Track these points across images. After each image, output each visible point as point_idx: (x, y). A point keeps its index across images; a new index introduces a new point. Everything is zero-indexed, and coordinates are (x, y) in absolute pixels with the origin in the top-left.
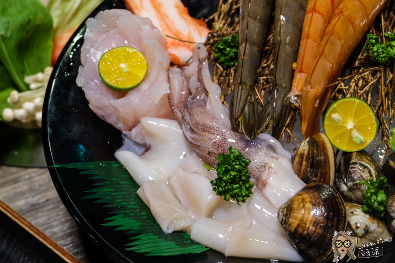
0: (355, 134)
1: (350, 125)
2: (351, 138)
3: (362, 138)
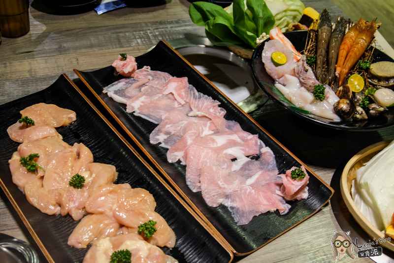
0: (357, 86)
1: (356, 83)
2: (356, 88)
3: (359, 88)
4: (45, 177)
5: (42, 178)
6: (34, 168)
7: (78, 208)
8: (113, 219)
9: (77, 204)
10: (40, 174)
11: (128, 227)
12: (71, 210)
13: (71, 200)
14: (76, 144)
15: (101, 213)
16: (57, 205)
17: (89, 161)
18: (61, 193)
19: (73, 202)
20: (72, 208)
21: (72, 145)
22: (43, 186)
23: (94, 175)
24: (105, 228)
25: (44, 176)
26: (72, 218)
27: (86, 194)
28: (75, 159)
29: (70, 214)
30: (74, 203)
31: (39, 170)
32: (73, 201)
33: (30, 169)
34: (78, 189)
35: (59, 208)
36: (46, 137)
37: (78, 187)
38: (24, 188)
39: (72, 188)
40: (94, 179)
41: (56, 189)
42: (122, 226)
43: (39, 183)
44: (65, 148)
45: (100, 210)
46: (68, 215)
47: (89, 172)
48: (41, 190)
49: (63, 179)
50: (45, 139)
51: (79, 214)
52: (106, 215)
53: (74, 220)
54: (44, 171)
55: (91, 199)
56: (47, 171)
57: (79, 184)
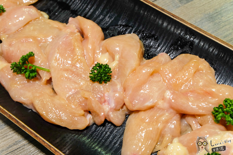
4: (53, 80)
5: (49, 81)
6: (36, 73)
7: (116, 110)
8: (172, 110)
9: (113, 105)
10: (45, 77)
11: (194, 116)
12: (108, 115)
13: (102, 101)
14: (71, 19)
15: (151, 108)
16: (86, 113)
17: (100, 38)
18: (86, 96)
19: (106, 103)
20: (108, 112)
21: (66, 22)
22: (55, 92)
23: (117, 57)
24: (164, 127)
25: (51, 79)
26: (112, 124)
27: (119, 87)
28: (82, 41)
29: (108, 119)
30: (109, 104)
31: (40, 72)
32: (105, 101)
33: (29, 76)
34: (106, 83)
35: (89, 116)
36: (28, 23)
37: (106, 81)
38: (32, 104)
39: (96, 85)
40: (120, 61)
41: (77, 93)
42: (183, 115)
43: (47, 90)
44: (60, 30)
45: (149, 104)
46: (107, 122)
47: (107, 54)
48: (57, 100)
49: (78, 75)
50: (27, 26)
51: (120, 117)
52: (160, 109)
53: (115, 126)
54: (49, 72)
55: (130, 92)
56: (52, 71)
57: (105, 76)
